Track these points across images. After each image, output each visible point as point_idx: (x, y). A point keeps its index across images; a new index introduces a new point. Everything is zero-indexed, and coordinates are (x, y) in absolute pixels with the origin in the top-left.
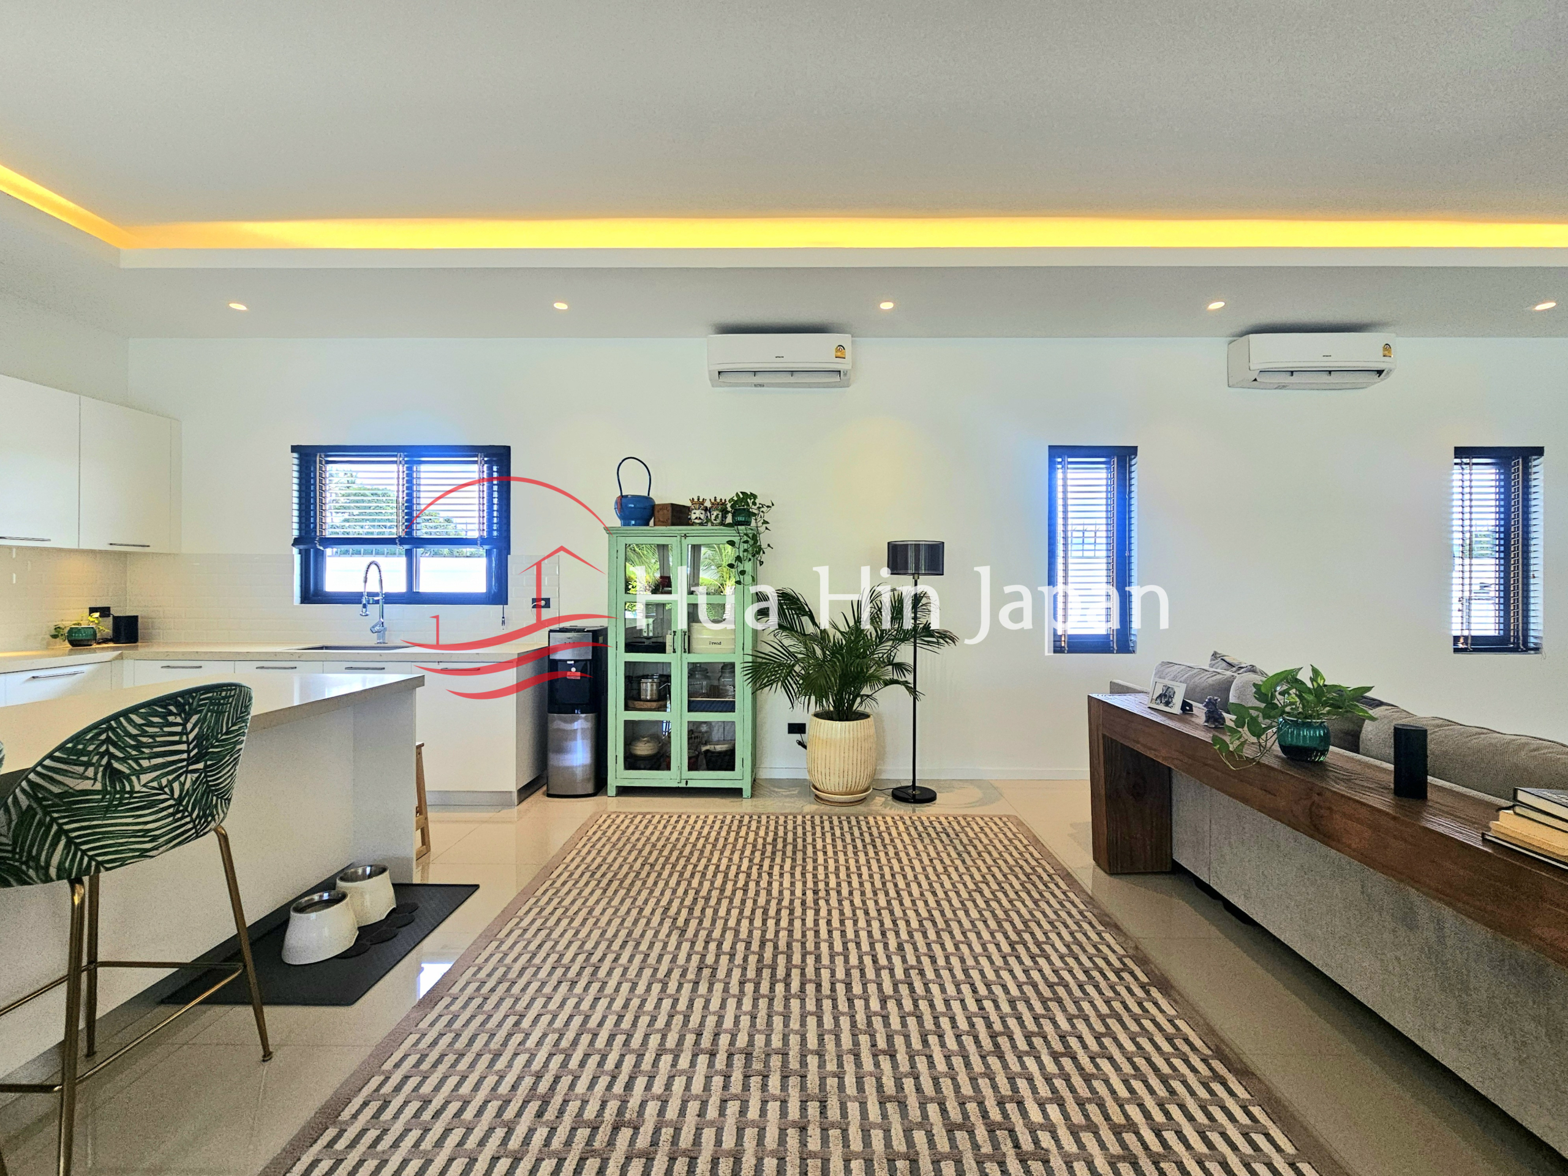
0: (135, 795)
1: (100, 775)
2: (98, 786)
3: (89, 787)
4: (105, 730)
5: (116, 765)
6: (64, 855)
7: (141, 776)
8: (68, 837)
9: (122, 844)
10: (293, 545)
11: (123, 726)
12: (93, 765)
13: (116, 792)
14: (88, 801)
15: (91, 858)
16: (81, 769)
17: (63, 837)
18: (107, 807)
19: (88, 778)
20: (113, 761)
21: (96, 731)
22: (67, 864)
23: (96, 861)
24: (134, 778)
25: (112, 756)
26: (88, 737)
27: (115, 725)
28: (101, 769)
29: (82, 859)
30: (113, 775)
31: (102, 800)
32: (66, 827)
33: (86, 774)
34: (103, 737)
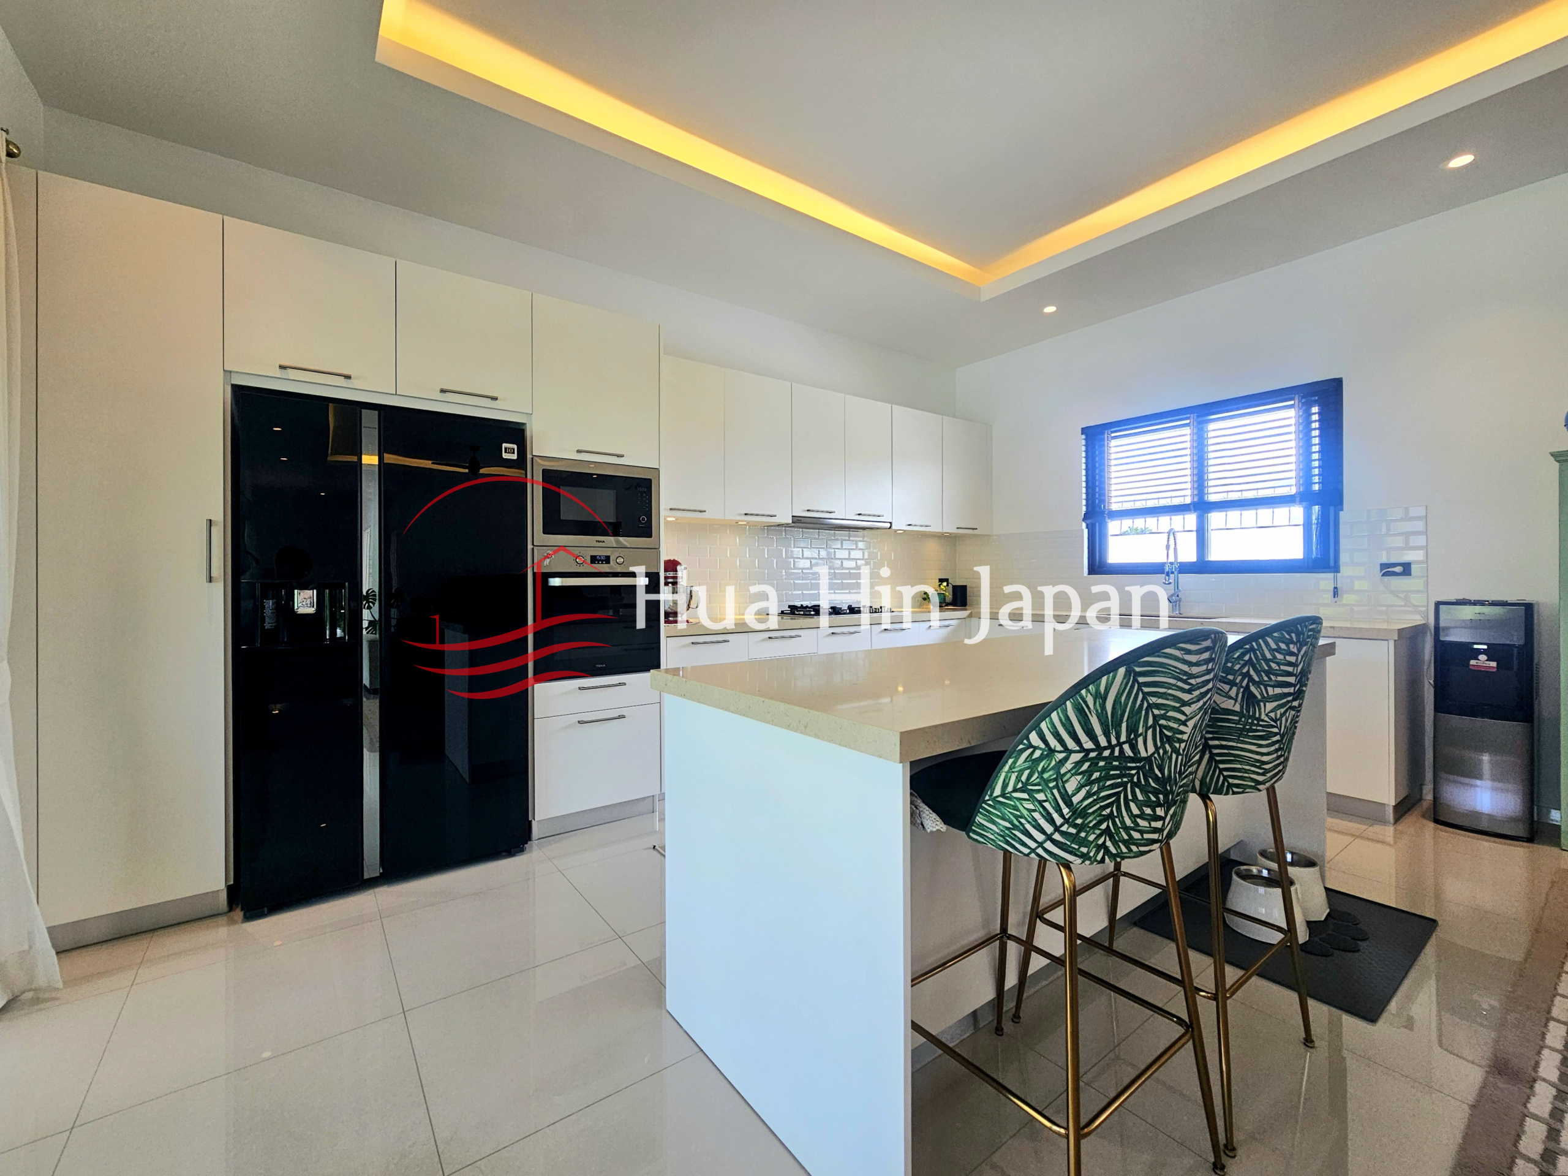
0: (1261, 723)
1: (1240, 695)
2: (1237, 708)
3: (1230, 707)
4: (1247, 652)
5: (1252, 688)
6: (1207, 770)
7: (1267, 704)
8: (1211, 753)
9: (1246, 771)
10: (1083, 520)
11: (1263, 650)
12: (1236, 685)
13: (1250, 717)
14: (1229, 721)
15: (1225, 778)
16: (1227, 687)
17: (1207, 752)
18: (1243, 729)
19: (1231, 698)
20: (1251, 684)
21: (1241, 651)
22: (1208, 780)
23: (1228, 782)
24: (1262, 704)
25: (1251, 679)
26: (1236, 656)
27: (1256, 647)
28: (1242, 690)
29: (1218, 777)
30: (1250, 700)
31: (1238, 722)
32: (1211, 743)
33: (1231, 693)
34: (1247, 658)
